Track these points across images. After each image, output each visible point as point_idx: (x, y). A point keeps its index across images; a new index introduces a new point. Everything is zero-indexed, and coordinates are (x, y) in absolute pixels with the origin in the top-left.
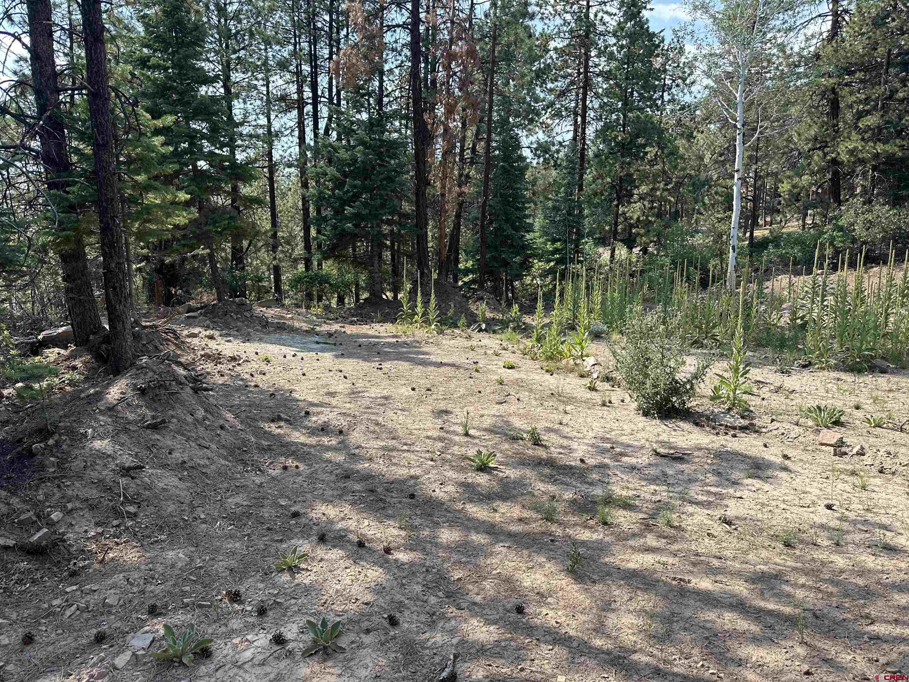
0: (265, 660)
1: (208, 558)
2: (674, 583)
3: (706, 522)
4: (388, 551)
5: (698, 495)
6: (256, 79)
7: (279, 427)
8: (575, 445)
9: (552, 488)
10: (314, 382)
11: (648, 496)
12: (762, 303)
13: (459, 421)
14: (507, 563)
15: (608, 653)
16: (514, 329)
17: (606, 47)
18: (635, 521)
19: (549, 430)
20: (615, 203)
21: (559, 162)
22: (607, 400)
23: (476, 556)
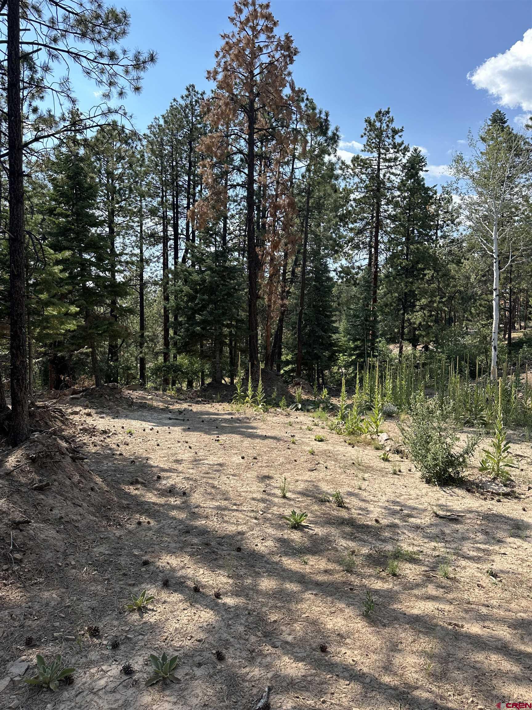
0: (116, 688)
1: (75, 598)
2: (450, 627)
3: (476, 574)
4: (218, 596)
5: (469, 550)
6: (133, 222)
7: (137, 489)
8: (371, 508)
9: (351, 544)
10: (166, 451)
11: (429, 552)
12: (519, 391)
13: (278, 485)
14: (314, 608)
15: (395, 688)
16: (323, 409)
17: (393, 198)
18: (418, 573)
19: (350, 494)
20: (402, 312)
21: (358, 282)
22: (397, 469)
23: (289, 602)
